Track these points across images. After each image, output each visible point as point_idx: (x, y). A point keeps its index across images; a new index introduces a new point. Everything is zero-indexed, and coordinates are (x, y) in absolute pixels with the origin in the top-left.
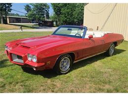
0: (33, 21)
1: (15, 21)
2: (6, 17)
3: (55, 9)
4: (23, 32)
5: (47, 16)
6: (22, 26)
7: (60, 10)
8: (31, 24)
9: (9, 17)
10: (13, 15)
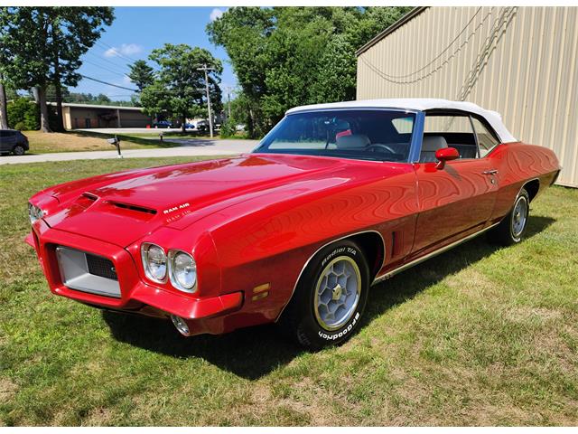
0: (160, 120)
1: (93, 121)
2: (60, 108)
3: (241, 74)
4: (122, 159)
5: (212, 101)
6: (121, 138)
7: (264, 77)
8: (154, 132)
9: (72, 108)
10: (87, 99)
